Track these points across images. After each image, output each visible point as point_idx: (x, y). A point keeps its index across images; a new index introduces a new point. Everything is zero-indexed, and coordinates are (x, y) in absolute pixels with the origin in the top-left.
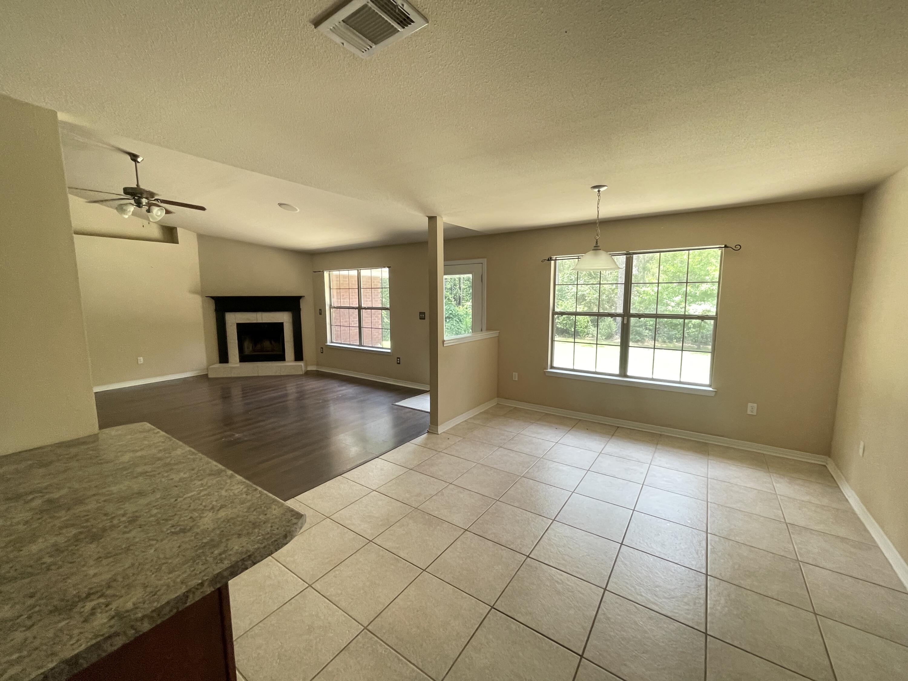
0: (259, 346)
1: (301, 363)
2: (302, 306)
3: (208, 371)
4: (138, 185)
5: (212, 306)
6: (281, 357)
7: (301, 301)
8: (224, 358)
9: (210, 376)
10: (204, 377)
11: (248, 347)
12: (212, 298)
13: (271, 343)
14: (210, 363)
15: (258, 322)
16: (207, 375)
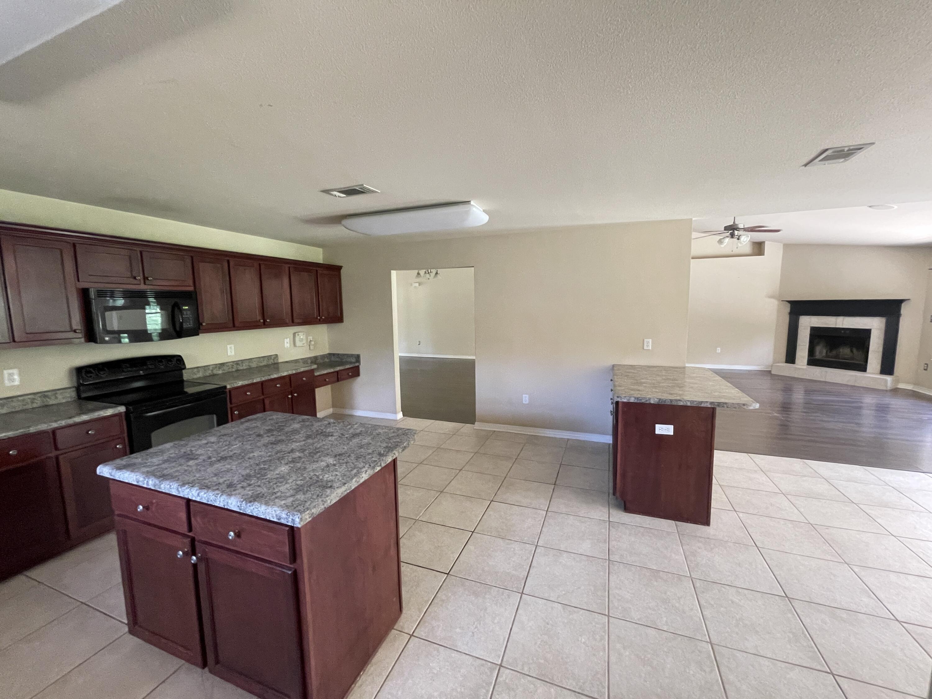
0: (834, 352)
1: (889, 378)
2: (902, 311)
3: (772, 368)
4: (734, 222)
5: (787, 309)
6: (862, 368)
7: (903, 305)
8: (791, 358)
9: (773, 373)
10: (768, 373)
11: (821, 352)
12: (789, 302)
13: (852, 351)
14: (775, 361)
15: (837, 327)
16: (770, 372)
